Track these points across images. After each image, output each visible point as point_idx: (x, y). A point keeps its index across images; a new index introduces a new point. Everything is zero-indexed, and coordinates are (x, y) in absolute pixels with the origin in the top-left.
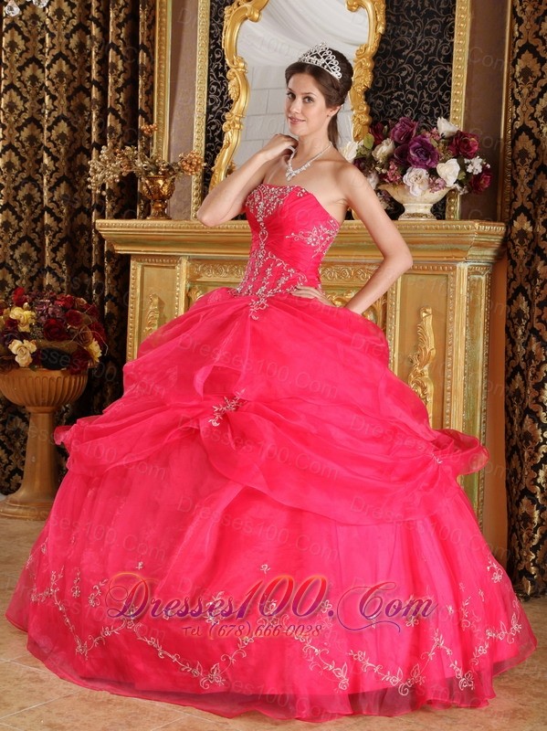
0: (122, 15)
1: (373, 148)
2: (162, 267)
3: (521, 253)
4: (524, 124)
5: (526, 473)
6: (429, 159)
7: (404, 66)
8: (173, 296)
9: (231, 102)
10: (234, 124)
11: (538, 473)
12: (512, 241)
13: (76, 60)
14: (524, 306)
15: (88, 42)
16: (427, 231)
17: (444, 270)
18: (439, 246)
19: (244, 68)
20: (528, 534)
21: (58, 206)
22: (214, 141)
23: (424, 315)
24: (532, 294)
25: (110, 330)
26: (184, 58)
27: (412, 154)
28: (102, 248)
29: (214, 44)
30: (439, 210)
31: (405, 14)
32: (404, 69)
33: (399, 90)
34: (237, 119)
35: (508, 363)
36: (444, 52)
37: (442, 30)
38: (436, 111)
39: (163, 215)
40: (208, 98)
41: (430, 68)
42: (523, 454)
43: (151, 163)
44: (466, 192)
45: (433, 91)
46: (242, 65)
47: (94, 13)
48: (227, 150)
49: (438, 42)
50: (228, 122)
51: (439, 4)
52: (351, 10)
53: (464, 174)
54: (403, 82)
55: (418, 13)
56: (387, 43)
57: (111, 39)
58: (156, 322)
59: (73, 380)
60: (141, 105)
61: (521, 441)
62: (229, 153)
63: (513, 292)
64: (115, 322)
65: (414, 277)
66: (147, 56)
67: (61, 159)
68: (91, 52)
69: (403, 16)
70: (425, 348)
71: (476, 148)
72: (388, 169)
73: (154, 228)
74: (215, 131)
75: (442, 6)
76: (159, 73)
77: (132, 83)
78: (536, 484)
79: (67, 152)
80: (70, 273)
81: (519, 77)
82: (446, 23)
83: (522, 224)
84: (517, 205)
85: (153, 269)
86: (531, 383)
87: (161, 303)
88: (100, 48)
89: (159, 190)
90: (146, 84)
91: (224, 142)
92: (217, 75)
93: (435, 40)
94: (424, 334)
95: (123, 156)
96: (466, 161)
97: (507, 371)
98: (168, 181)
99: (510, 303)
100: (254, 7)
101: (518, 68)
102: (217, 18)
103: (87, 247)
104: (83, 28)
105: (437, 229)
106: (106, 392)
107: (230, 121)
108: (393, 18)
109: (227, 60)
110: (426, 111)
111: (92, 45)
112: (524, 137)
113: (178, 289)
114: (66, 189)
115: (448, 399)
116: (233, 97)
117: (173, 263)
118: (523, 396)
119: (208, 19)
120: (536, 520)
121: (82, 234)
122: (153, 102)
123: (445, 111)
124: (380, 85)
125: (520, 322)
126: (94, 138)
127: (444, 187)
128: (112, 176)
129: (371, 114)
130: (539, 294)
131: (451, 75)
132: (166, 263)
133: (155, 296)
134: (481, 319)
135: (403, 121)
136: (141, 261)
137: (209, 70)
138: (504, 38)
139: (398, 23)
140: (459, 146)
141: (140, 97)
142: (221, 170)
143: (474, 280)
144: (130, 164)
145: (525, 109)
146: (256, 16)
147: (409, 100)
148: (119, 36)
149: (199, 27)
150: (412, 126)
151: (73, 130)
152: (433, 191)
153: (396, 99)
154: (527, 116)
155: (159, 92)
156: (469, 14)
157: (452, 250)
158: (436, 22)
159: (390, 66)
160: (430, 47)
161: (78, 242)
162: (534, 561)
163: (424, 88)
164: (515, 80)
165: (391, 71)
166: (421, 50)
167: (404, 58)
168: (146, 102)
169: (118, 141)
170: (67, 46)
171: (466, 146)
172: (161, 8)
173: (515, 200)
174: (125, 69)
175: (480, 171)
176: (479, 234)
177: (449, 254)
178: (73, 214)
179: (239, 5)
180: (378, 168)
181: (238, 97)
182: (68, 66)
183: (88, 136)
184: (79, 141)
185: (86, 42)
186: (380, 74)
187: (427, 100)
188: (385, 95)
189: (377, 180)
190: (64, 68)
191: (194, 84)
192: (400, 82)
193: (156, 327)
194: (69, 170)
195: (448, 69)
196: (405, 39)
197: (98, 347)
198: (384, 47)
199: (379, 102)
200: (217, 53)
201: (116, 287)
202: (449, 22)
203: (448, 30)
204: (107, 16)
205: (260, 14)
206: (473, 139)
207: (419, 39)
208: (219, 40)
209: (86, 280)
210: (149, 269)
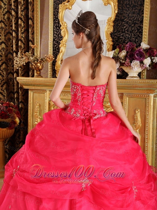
0: (23, 7)
1: (119, 53)
2: (40, 93)
7: (125, 24)
8: (44, 103)
9: (62, 37)
10: (64, 45)
13: (7, 23)
15: (11, 17)
16: (140, 83)
17: (144, 96)
18: (144, 88)
19: (66, 25)
21: (3, 72)
22: (56, 51)
23: (137, 112)
25: (22, 113)
26: (45, 22)
27: (136, 56)
28: (18, 86)
29: (55, 17)
30: (140, 75)
31: (125, 6)
32: (125, 26)
33: (123, 33)
34: (65, 43)
36: (140, 19)
37: (139, 12)
38: (137, 40)
39: (40, 75)
40: (53, 36)
41: (134, 25)
43: (35, 58)
44: (150, 69)
45: (136, 33)
46: (66, 24)
47: (13, 7)
48: (61, 54)
49: (137, 16)
50: (61, 44)
51: (138, 2)
52: (105, 5)
53: (152, 63)
54: (124, 30)
55: (130, 6)
57: (19, 16)
58: (38, 111)
59: (10, 131)
60: (30, 38)
64: (23, 110)
66: (32, 21)
67: (3, 56)
68: (12, 20)
69: (124, 7)
70: (138, 124)
71: (156, 53)
72: (125, 61)
73: (37, 80)
74: (56, 47)
75: (139, 3)
76: (36, 28)
77: (27, 31)
79: (5, 54)
80: (7, 94)
82: (140, 9)
85: (37, 93)
87: (40, 106)
88: (15, 19)
89: (38, 67)
90: (32, 31)
91: (60, 51)
92: (56, 28)
93: (137, 15)
94: (137, 118)
95: (26, 55)
96: (153, 58)
98: (41, 64)
100: (69, 4)
102: (56, 8)
103: (12, 85)
104: (9, 12)
105: (144, 82)
106: (21, 133)
107: (62, 44)
108: (120, 8)
109: (60, 23)
110: (133, 40)
111: (12, 18)
113: (46, 101)
114: (5, 66)
115: (147, 141)
116: (63, 35)
117: (44, 92)
119: (53, 9)
121: (11, 81)
122: (34, 37)
124: (116, 31)
126: (14, 49)
128: (22, 63)
129: (113, 41)
131: (143, 28)
133: (37, 103)
135: (129, 44)
136: (32, 91)
137: (54, 27)
139: (122, 9)
141: (30, 35)
142: (59, 60)
143: (154, 100)
146: (71, 7)
147: (127, 36)
148: (22, 15)
149: (50, 12)
150: (133, 46)
151: (7, 46)
153: (122, 36)
155: (36, 34)
156: (150, 6)
158: (137, 9)
160: (135, 18)
161: (9, 84)
163: (132, 32)
165: (120, 26)
166: (131, 19)
167: (125, 22)
168: (32, 37)
169: (23, 50)
170: (4, 18)
171: (153, 52)
172: (36, 5)
174: (24, 26)
177: (148, 91)
178: (8, 74)
179: (64, 4)
180: (121, 61)
181: (65, 36)
182: (4, 25)
183: (12, 48)
184: (9, 50)
185: (10, 17)
186: (116, 27)
187: (134, 36)
188: (118, 34)
189: (120, 65)
190: (3, 26)
191: (48, 31)
192: (123, 30)
193: (38, 113)
194: (6, 60)
195: (142, 25)
196: (125, 15)
197: (18, 119)
198: (117, 18)
199: (115, 37)
200: (56, 20)
201: (23, 99)
202: (142, 9)
203: (141, 12)
204: (17, 8)
205: (72, 7)
206: (155, 50)
207: (130, 15)
208: (57, 16)
209: (13, 96)
210: (35, 93)
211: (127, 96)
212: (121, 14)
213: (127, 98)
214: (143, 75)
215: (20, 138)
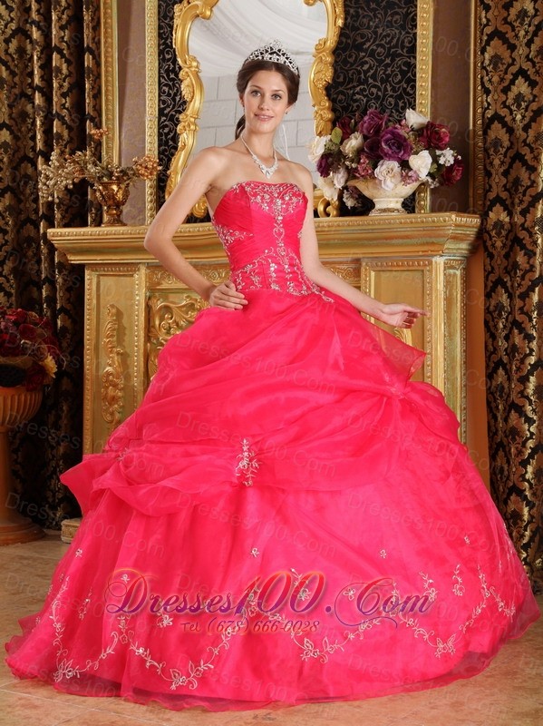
0: (65, 16)
1: (341, 143)
2: (119, 276)
3: (499, 244)
4: (496, 112)
5: (514, 470)
6: (402, 150)
7: (366, 59)
8: (132, 306)
9: (185, 102)
10: (189, 126)
11: (526, 469)
12: (488, 232)
13: (16, 66)
14: (504, 299)
15: (29, 47)
16: (401, 226)
17: (419, 265)
18: (414, 241)
19: (197, 67)
20: (518, 532)
21: (4, 219)
22: (168, 144)
24: (512, 286)
25: (65, 345)
26: (132, 60)
27: (384, 147)
28: (53, 260)
29: (164, 44)
30: (409, 204)
31: (364, 6)
32: (366, 62)
33: (360, 83)
34: (192, 120)
35: (488, 358)
36: (406, 44)
37: (404, 21)
38: (401, 104)
39: (118, 221)
40: (159, 100)
41: (393, 60)
42: (510, 449)
43: (103, 168)
44: (438, 185)
45: (397, 83)
46: (195, 64)
47: (34, 16)
48: (183, 152)
49: (400, 33)
50: (182, 124)
52: (308, 4)
53: (435, 166)
54: (365, 76)
55: (378, 5)
56: (347, 37)
57: (54, 42)
58: (115, 333)
59: (29, 398)
60: (89, 109)
61: (506, 436)
62: (185, 155)
63: (491, 284)
64: (69, 336)
65: (388, 274)
66: (94, 58)
67: (5, 169)
68: (32, 56)
69: (362, 8)
71: (447, 139)
72: (359, 163)
73: (111, 234)
74: (168, 134)
76: (106, 76)
77: (78, 87)
78: (525, 480)
79: (11, 161)
80: (18, 287)
81: (489, 65)
82: (408, 14)
83: (498, 215)
84: (492, 195)
85: (110, 277)
86: (515, 377)
87: (119, 314)
88: (42, 52)
89: (113, 195)
90: (93, 88)
91: (179, 144)
92: (168, 76)
93: (397, 31)
95: (74, 161)
96: (438, 152)
97: (487, 366)
98: (123, 186)
99: (488, 296)
100: (205, 4)
101: (487, 56)
102: (165, 17)
103: (35, 259)
104: (22, 32)
105: (412, 223)
106: (62, 409)
107: (185, 122)
108: (352, 11)
109: (179, 59)
110: (390, 105)
111: (33, 49)
112: (496, 125)
113: (138, 298)
114: (11, 199)
116: (187, 96)
117: (131, 271)
118: (506, 390)
119: (156, 18)
120: (526, 517)
121: (29, 246)
122: (101, 106)
123: (410, 104)
124: (341, 79)
125: (500, 315)
126: (40, 145)
127: (417, 180)
128: (64, 182)
129: (333, 110)
130: (519, 285)
131: (415, 67)
132: (124, 271)
133: (112, 306)
134: (458, 314)
135: (371, 113)
136: (97, 271)
137: (159, 73)
138: (469, 26)
139: (357, 15)
140: (429, 137)
141: (87, 101)
142: (177, 173)
143: (450, 275)
144: (82, 170)
145: (496, 97)
146: (208, 13)
147: (372, 94)
148: (62, 38)
149: (147, 27)
150: (381, 119)
151: (16, 138)
152: (405, 184)
153: (358, 93)
154: (499, 104)
155: (106, 95)
156: (431, 3)
157: (428, 244)
158: (397, 13)
159: (351, 60)
160: (393, 38)
161: (25, 255)
162: (525, 559)
164: (484, 68)
165: (352, 65)
166: (383, 42)
167: (366, 51)
168: (94, 107)
169: (66, 148)
170: (6, 51)
171: (437, 137)
172: (105, 9)
173: (489, 191)
174: (70, 72)
175: (452, 162)
176: (456, 226)
177: (425, 248)
178: (20, 226)
179: (189, 3)
180: (347, 163)
181: (193, 97)
182: (8, 72)
183: (32, 144)
184: (23, 150)
185: (26, 46)
186: (341, 68)
187: (391, 93)
188: (347, 89)
189: (346, 176)
190: (5, 74)
191: (145, 86)
192: (362, 76)
193: (115, 339)
194: (14, 180)
195: (412, 61)
196: (365, 31)
197: (53, 362)
198: (344, 40)
199: (340, 97)
200: (168, 53)
201: (68, 299)
202: (411, 13)
203: (410, 21)
204: (48, 19)
205: (211, 11)
206: (443, 130)
207: (380, 31)
208: (169, 40)
209: (35, 294)
210: (105, 278)
211: (372, 267)
212: (355, 29)
213: (373, 274)
214: (422, 208)
215: (60, 427)
